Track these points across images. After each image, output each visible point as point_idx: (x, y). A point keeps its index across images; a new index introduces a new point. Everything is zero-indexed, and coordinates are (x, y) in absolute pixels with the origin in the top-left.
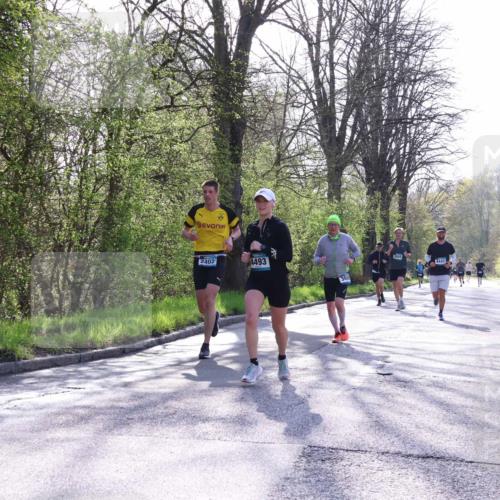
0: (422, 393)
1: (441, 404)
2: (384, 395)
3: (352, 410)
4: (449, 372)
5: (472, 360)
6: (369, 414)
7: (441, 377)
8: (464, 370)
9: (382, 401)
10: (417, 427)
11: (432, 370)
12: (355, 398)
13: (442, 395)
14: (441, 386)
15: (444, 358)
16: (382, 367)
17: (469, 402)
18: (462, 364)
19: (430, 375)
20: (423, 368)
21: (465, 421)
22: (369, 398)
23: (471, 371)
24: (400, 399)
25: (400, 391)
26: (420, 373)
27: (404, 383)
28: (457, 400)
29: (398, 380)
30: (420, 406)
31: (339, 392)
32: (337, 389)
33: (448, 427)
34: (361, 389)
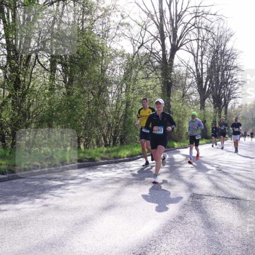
0: (232, 177)
1: (238, 180)
2: (219, 177)
3: (208, 182)
4: (241, 170)
5: (249, 166)
6: (214, 183)
7: (238, 172)
8: (247, 169)
9: (218, 179)
10: (230, 188)
11: (235, 169)
12: (209, 178)
13: (239, 178)
14: (238, 175)
15: (241, 165)
16: (218, 167)
17: (248, 180)
18: (245, 167)
19: (235, 171)
20: (233, 168)
21: (246, 187)
22: (214, 178)
23: (249, 170)
24: (224, 179)
25: (224, 176)
26: (232, 170)
27: (226, 173)
28: (244, 180)
29: (224, 172)
30: (231, 181)
31: (203, 176)
32: (202, 175)
33: (240, 189)
34: (211, 175)
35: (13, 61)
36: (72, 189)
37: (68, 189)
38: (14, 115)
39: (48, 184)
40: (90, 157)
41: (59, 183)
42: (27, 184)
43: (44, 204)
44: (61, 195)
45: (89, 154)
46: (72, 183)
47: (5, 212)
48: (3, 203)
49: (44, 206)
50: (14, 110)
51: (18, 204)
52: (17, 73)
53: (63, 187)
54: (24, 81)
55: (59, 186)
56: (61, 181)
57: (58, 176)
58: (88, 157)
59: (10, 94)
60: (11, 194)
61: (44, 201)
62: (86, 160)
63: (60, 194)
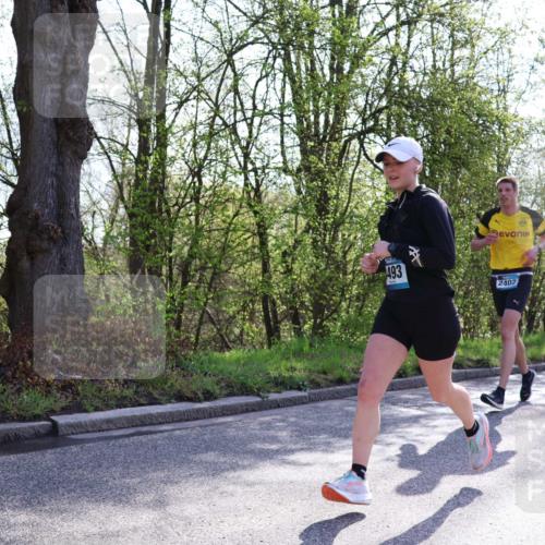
35: (313, 158)
36: (442, 426)
37: (435, 427)
38: (318, 268)
39: (392, 413)
40: (478, 357)
41: (414, 412)
42: (347, 412)
43: (387, 455)
44: (421, 438)
45: (476, 349)
46: (443, 414)
47: (307, 469)
48: (302, 449)
49: (388, 460)
50: (317, 258)
51: (333, 452)
52: (322, 181)
53: (423, 421)
54: (337, 197)
55: (415, 420)
56: (419, 408)
57: (411, 397)
58: (474, 358)
59: (308, 224)
60: (318, 430)
61: (387, 449)
62: (470, 364)
63: (417, 435)
